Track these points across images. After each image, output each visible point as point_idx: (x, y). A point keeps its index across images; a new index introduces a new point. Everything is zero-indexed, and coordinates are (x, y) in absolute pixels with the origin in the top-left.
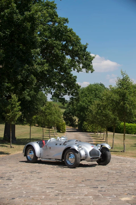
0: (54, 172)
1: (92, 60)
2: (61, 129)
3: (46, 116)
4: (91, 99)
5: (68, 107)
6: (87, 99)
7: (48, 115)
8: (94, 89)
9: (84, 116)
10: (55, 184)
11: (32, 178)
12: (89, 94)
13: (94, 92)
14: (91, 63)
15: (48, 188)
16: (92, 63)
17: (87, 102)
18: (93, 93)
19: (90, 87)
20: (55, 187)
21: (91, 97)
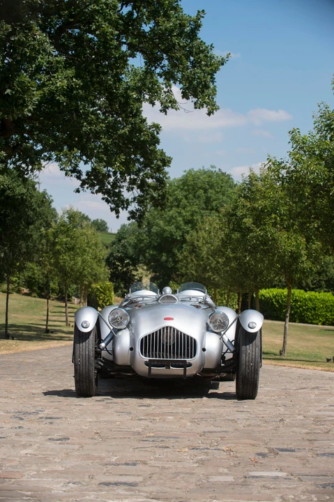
0: (116, 418)
1: (217, 69)
2: (100, 302)
3: (59, 252)
4: (192, 215)
5: (120, 241)
6: (179, 213)
7: (65, 253)
8: (204, 183)
9: (170, 265)
10: (134, 464)
11: (24, 440)
12: (186, 199)
13: (201, 191)
14: (213, 80)
15: (108, 484)
16: (213, 82)
17: (182, 223)
18: (199, 197)
19: (190, 178)
20: (141, 479)
21: (194, 209)
